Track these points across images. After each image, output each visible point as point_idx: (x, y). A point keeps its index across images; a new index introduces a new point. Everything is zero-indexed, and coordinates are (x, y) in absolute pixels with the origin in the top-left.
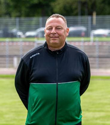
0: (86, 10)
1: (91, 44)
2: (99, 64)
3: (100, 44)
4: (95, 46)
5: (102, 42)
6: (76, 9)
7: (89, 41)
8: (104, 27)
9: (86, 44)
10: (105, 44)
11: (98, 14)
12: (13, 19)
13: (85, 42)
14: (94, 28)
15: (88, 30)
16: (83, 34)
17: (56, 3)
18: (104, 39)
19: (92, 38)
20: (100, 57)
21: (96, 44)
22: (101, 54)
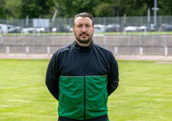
0: (118, 13)
1: (124, 37)
2: (131, 51)
3: (131, 37)
4: (127, 39)
5: (133, 35)
6: (111, 12)
7: (123, 35)
8: (132, 25)
9: (121, 37)
10: (134, 37)
11: (127, 16)
12: (65, 19)
13: (120, 35)
14: (126, 26)
15: (121, 27)
16: (118, 30)
17: (97, 8)
18: (133, 33)
19: (124, 33)
20: (131, 46)
21: (128, 37)
22: (132, 44)
